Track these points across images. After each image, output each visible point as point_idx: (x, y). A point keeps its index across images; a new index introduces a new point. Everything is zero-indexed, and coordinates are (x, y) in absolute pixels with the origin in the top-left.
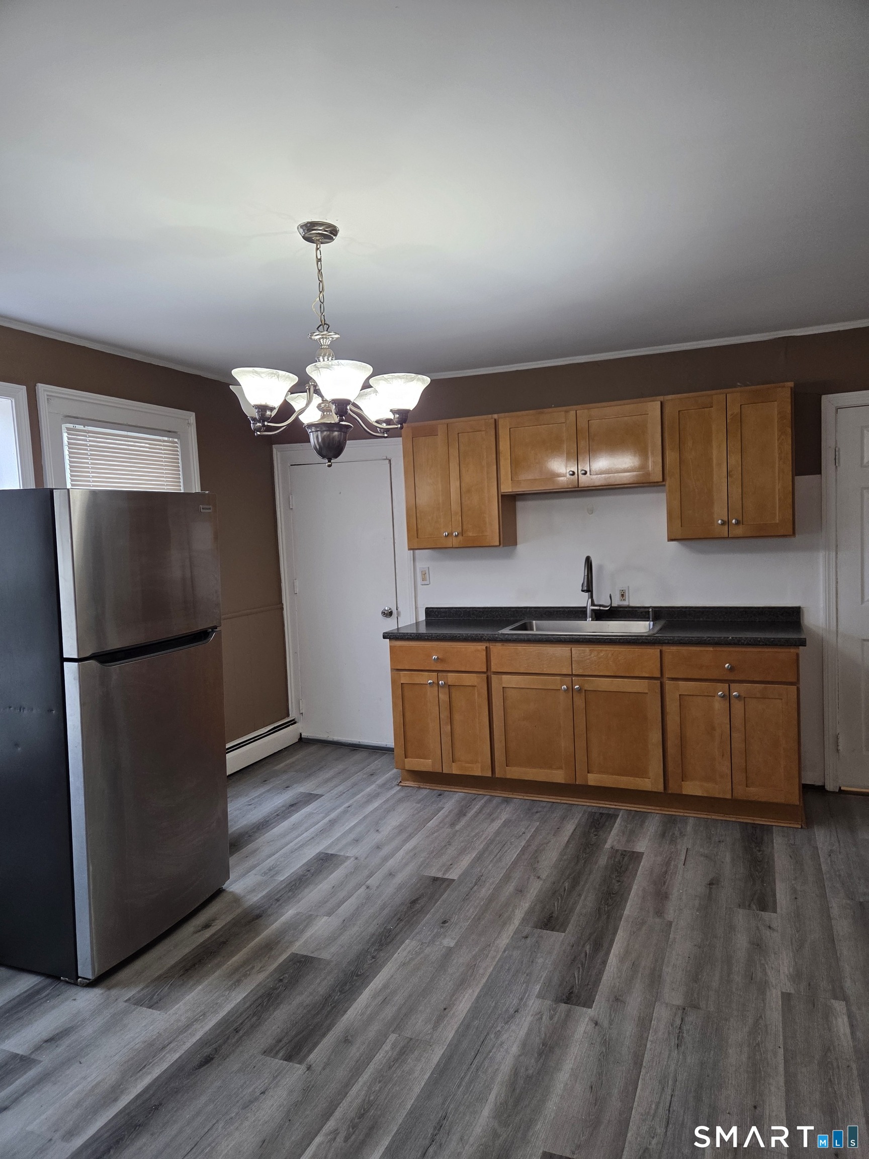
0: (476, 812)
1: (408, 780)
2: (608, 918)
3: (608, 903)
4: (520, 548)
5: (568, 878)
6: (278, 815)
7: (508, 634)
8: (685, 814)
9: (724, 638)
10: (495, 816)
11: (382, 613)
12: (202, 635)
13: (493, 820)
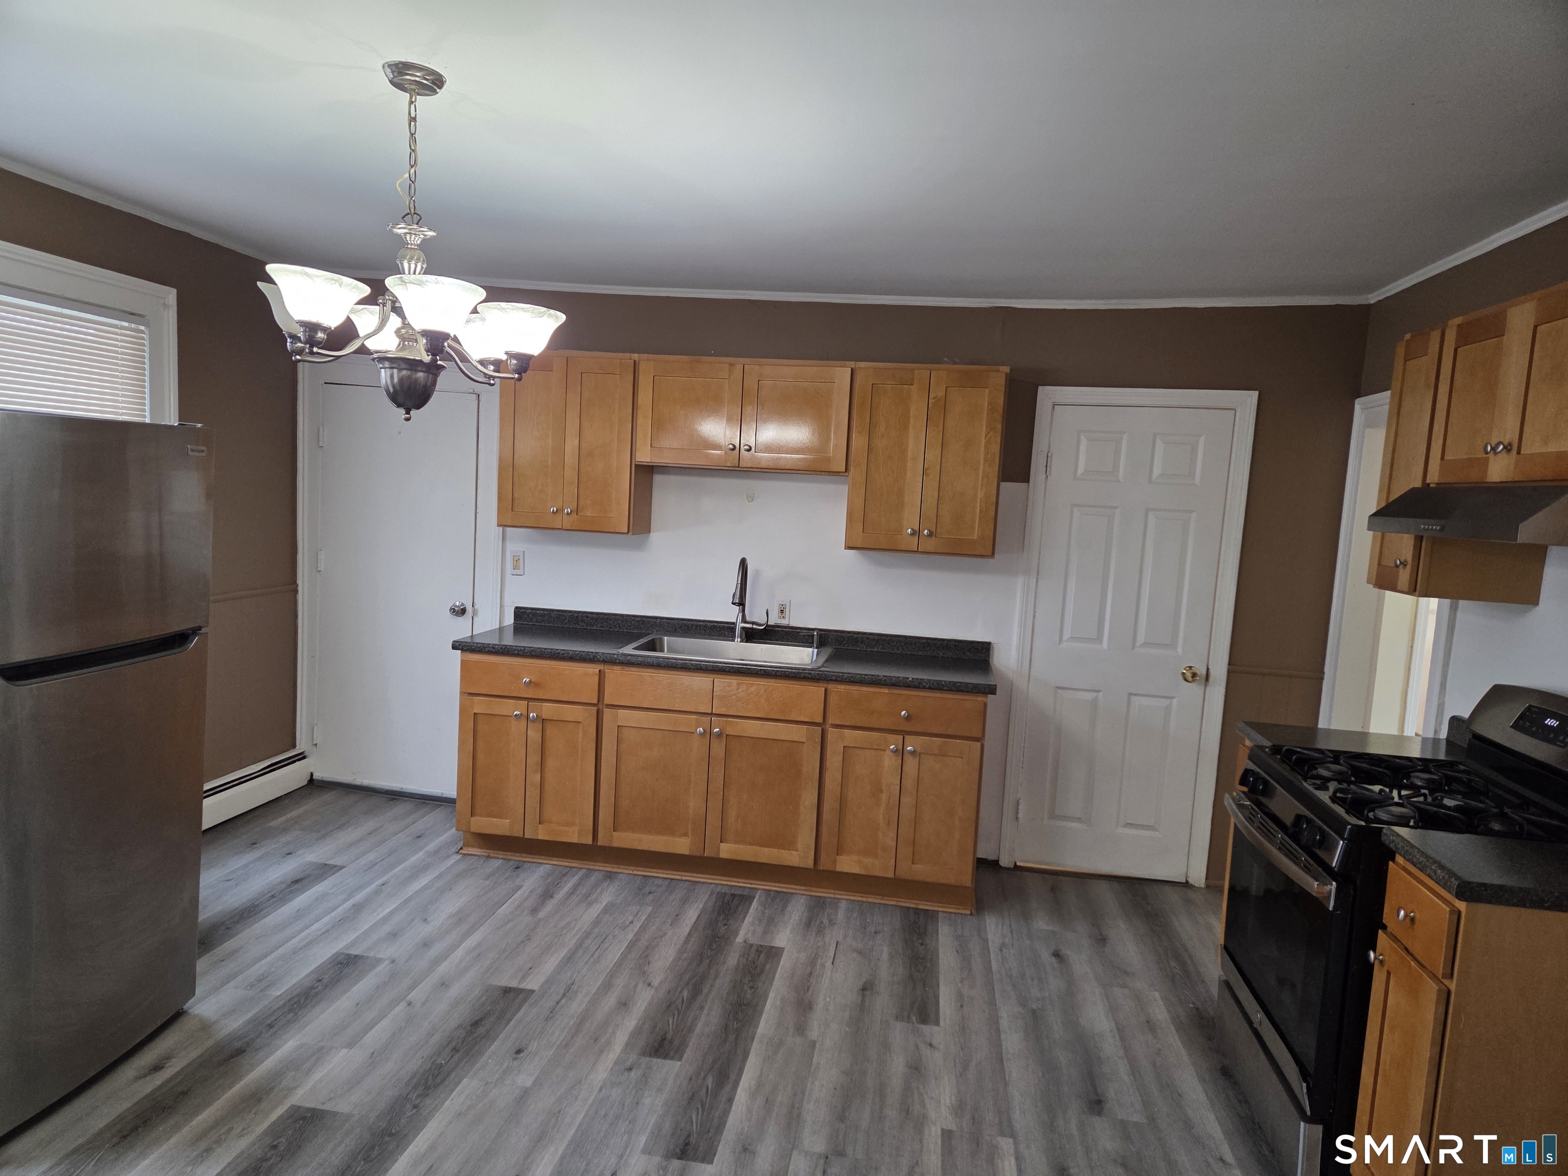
0: (567, 893)
1: (472, 846)
2: (737, 1039)
3: (738, 1018)
4: (655, 537)
5: (687, 984)
6: (273, 896)
7: (631, 655)
8: (837, 896)
9: (904, 678)
10: (594, 896)
11: (451, 610)
12: (180, 639)
13: (590, 904)
